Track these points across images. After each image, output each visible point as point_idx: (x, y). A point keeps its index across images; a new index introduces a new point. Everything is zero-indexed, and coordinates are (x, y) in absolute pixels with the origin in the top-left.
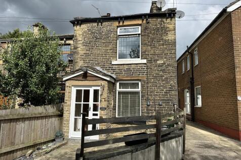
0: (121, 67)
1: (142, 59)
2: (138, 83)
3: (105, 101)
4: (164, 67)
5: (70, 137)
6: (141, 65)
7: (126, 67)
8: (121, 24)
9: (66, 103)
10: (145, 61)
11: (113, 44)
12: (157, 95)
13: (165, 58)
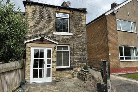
0: (59, 37)
1: (70, 33)
2: (68, 47)
3: (55, 57)
4: (81, 39)
5: (30, 83)
6: (70, 36)
7: (62, 37)
8: (58, 11)
9: (27, 59)
10: (72, 34)
11: (53, 22)
12: (78, 53)
13: (82, 34)
